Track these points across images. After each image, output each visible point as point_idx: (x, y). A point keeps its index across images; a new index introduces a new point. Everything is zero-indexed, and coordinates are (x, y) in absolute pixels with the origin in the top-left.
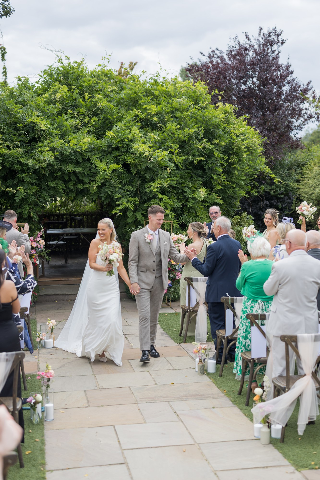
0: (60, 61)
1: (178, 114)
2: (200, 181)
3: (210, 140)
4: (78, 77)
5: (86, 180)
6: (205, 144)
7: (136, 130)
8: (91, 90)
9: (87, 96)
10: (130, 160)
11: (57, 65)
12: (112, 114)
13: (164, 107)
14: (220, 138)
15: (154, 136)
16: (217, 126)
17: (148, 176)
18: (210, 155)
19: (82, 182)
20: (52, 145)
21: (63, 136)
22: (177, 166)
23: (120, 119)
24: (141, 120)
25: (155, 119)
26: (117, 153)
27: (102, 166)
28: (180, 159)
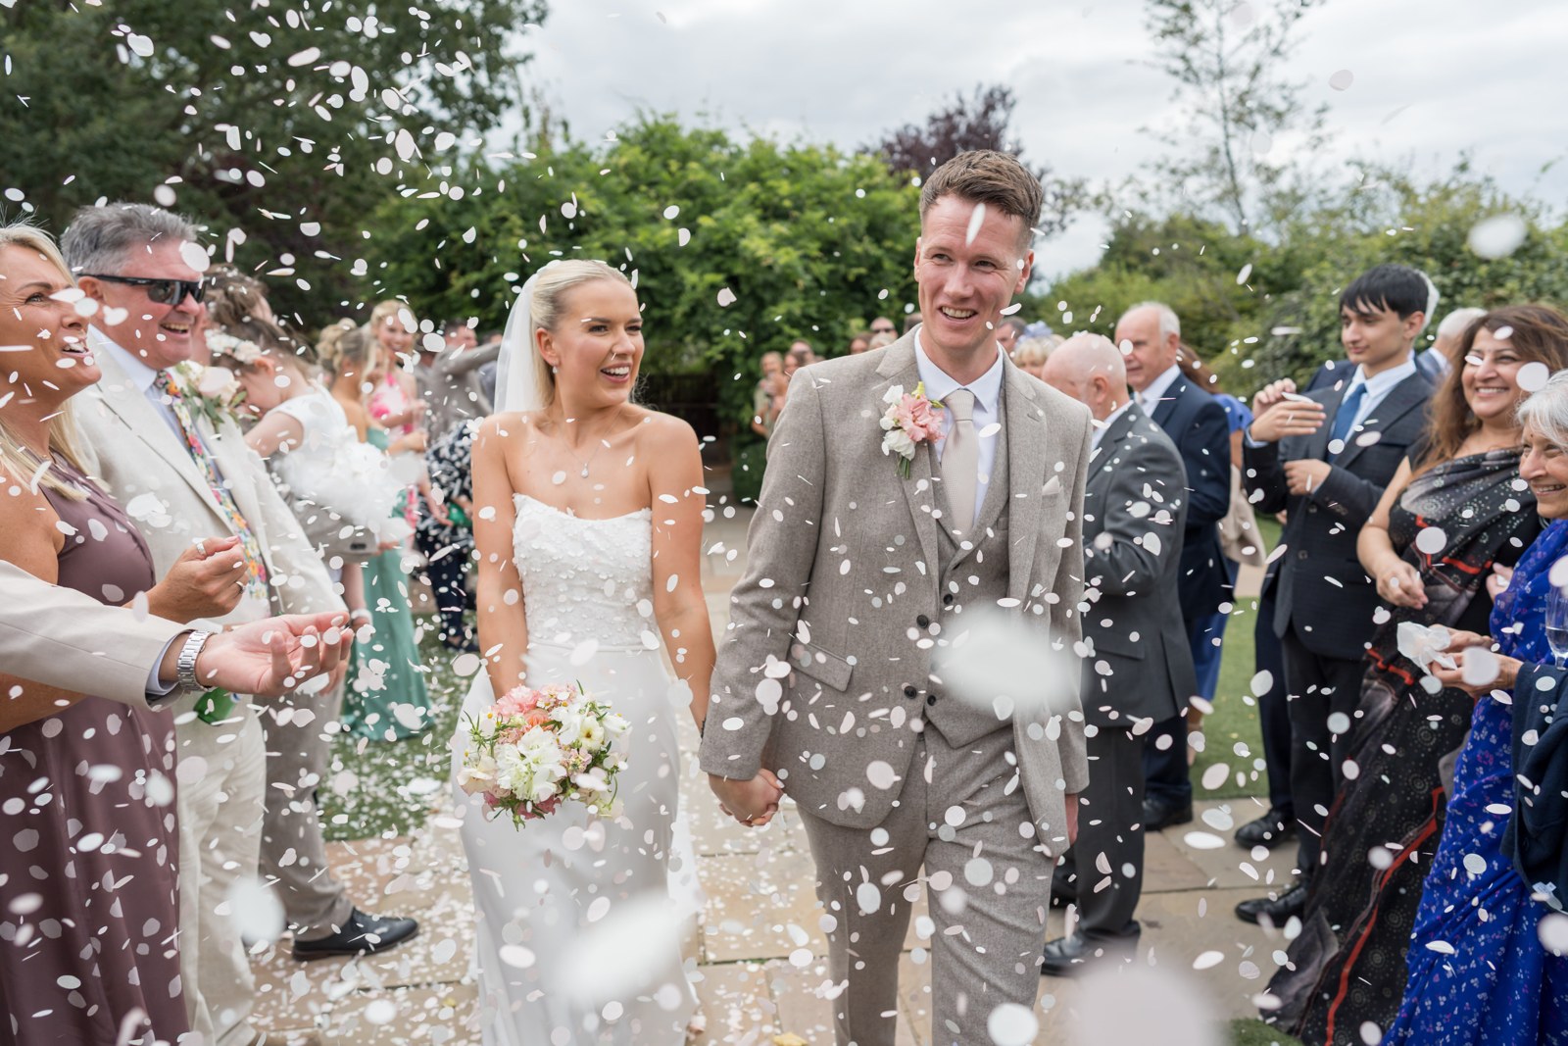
0: (640, 115)
1: (826, 196)
2: (859, 309)
3: (878, 241)
4: (664, 140)
5: (667, 303)
6: (866, 246)
7: (750, 219)
8: (685, 157)
9: (674, 165)
10: (739, 269)
11: (633, 122)
12: (715, 196)
13: (804, 187)
14: (896, 239)
15: (780, 228)
16: (890, 218)
17: (767, 296)
18: (876, 267)
19: (660, 306)
20: (607, 239)
21: (628, 226)
22: (817, 280)
23: (726, 203)
24: (765, 207)
25: (787, 203)
26: (718, 259)
27: (691, 278)
28: (822, 269)
